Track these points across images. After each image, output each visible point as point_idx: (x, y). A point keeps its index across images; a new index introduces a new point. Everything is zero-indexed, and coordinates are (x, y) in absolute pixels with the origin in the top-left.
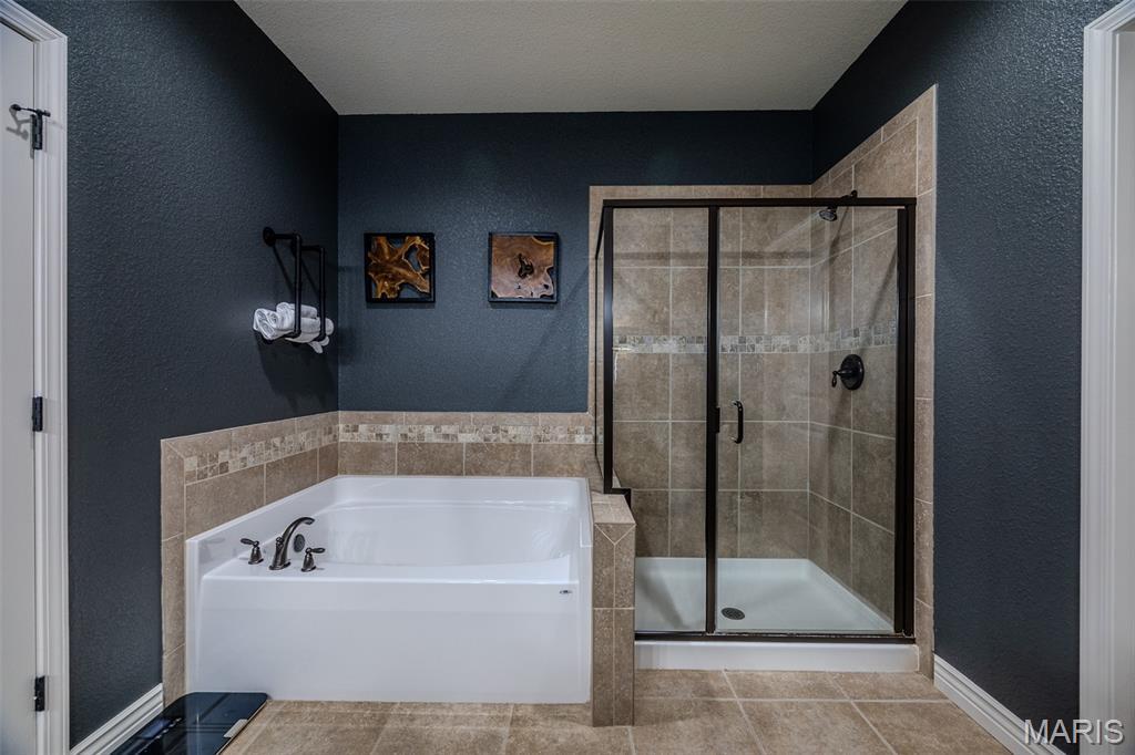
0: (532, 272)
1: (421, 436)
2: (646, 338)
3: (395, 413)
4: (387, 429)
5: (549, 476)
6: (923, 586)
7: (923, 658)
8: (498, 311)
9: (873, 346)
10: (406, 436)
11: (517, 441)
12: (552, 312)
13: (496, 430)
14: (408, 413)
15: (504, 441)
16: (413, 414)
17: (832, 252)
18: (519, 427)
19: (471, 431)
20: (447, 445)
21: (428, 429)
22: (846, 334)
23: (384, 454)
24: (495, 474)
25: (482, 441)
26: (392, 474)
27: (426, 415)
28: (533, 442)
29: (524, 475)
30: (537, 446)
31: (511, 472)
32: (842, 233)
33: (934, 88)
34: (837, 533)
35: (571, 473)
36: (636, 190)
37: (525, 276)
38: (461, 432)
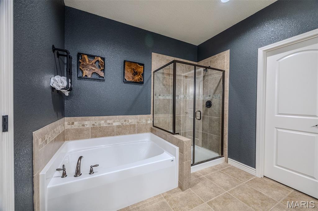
0: (137, 74)
1: (100, 124)
2: (165, 95)
3: (90, 117)
4: (86, 123)
5: (141, 133)
6: (226, 145)
7: (225, 159)
8: (126, 85)
9: (214, 99)
10: (94, 125)
11: (132, 124)
12: (142, 86)
13: (125, 121)
14: (95, 117)
15: (128, 124)
16: (97, 117)
17: (203, 78)
18: (132, 119)
19: (117, 122)
20: (109, 127)
21: (103, 122)
22: (207, 96)
23: (86, 132)
24: (125, 134)
25: (121, 124)
26: (89, 138)
27: (101, 117)
28: (136, 124)
29: (134, 134)
30: (137, 125)
31: (130, 133)
32: (206, 75)
33: (229, 50)
34: (204, 138)
35: (147, 132)
36: (163, 56)
37: (135, 75)
38: (114, 122)
